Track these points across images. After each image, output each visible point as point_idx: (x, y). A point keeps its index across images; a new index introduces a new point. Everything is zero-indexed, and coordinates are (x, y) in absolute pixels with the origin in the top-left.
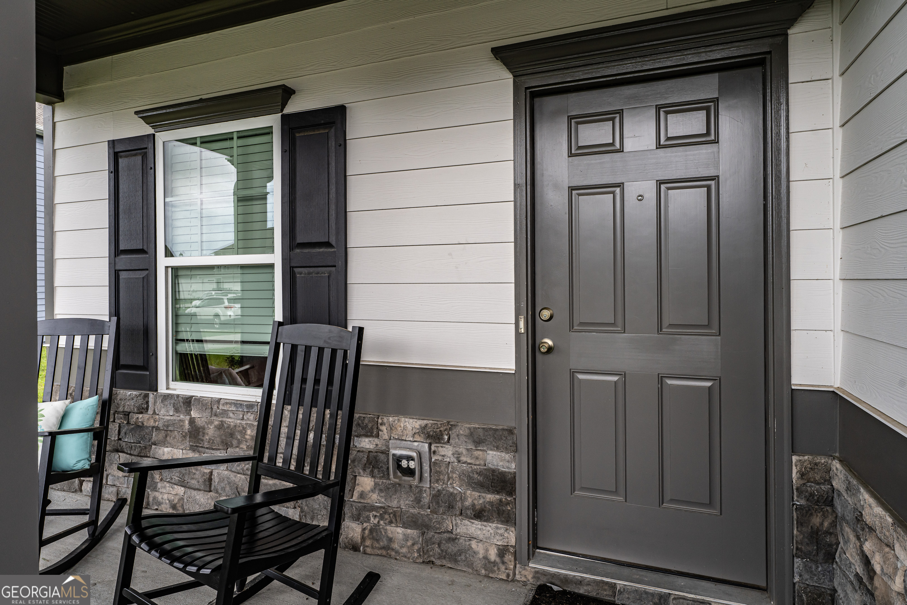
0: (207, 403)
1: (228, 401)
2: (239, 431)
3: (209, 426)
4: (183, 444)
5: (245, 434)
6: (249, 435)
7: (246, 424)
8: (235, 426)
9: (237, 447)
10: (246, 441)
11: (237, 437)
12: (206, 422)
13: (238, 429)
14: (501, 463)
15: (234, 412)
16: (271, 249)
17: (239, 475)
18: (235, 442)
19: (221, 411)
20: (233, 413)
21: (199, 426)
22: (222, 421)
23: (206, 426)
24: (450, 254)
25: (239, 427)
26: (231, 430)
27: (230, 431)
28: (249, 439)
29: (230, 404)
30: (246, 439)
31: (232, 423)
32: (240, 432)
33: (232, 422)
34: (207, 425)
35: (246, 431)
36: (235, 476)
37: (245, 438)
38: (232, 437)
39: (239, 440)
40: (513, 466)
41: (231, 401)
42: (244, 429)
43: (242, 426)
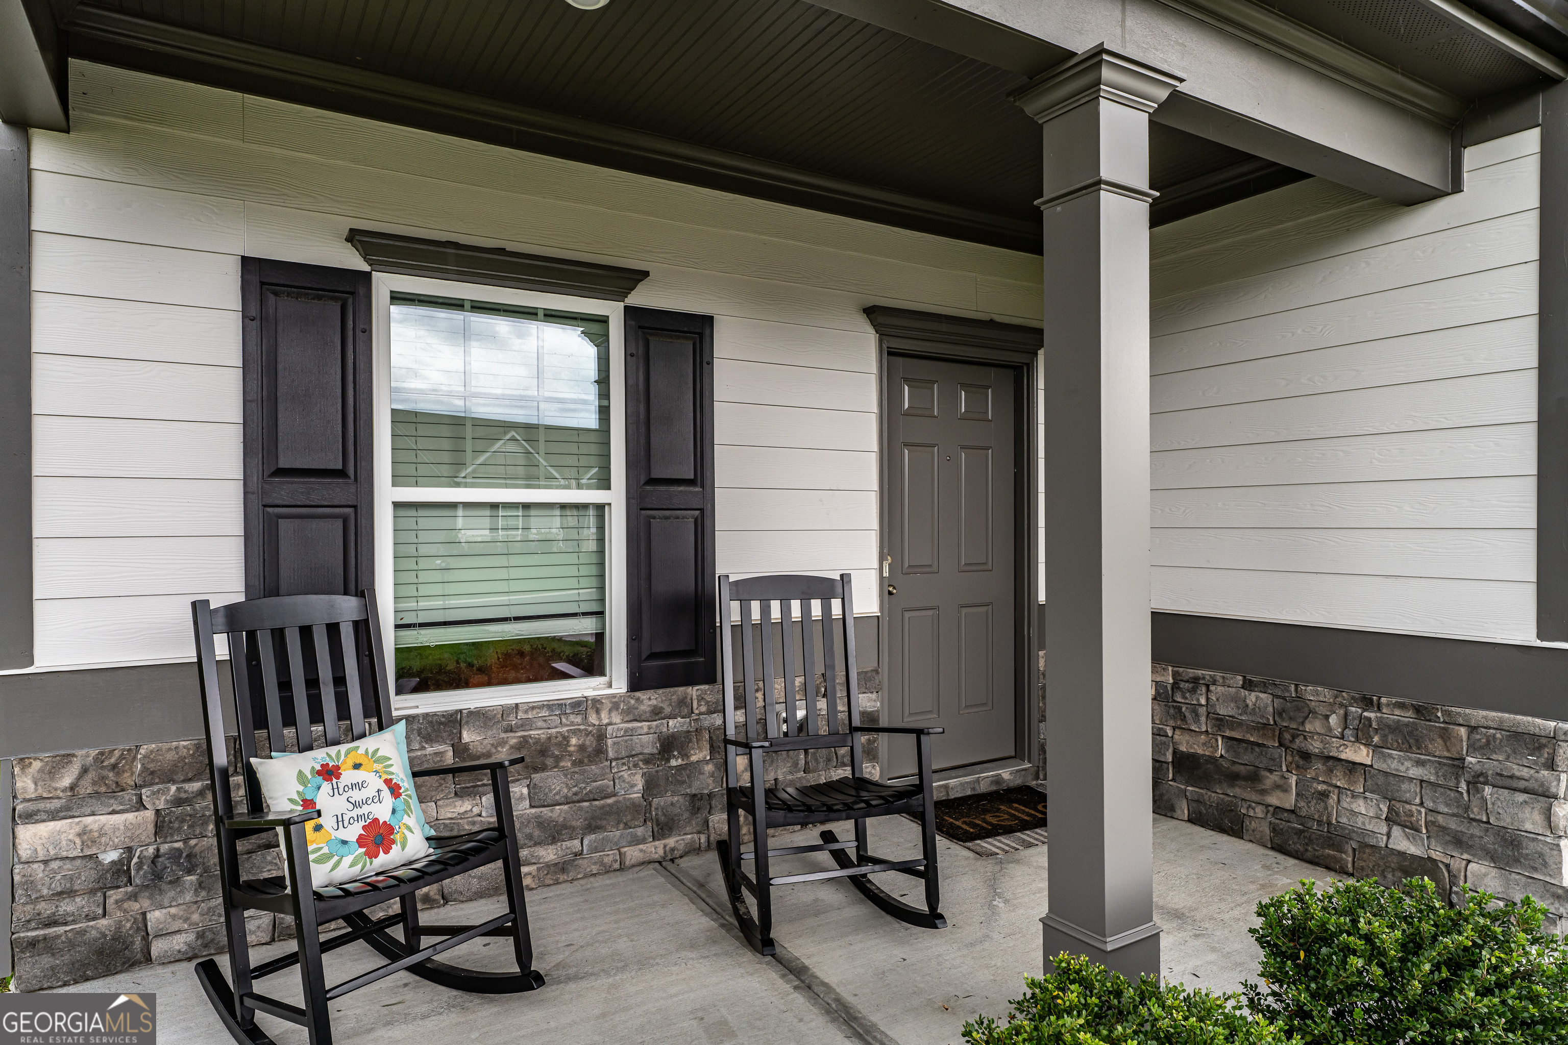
0: (495, 714)
1: (536, 704)
2: (556, 744)
3: (499, 749)
4: (442, 790)
5: (568, 745)
6: (575, 746)
7: (568, 731)
8: (549, 738)
9: (555, 767)
10: (570, 755)
11: (553, 754)
12: (492, 745)
13: (553, 741)
14: (869, 704)
15: (544, 718)
16: (605, 483)
17: (558, 807)
18: (550, 762)
19: (520, 722)
20: (545, 721)
21: (478, 753)
22: (523, 737)
23: (494, 750)
24: (821, 500)
25: (556, 737)
26: (542, 745)
27: (538, 748)
28: (574, 752)
29: (539, 708)
30: (569, 752)
31: (543, 736)
32: (559, 744)
33: (543, 734)
34: (496, 748)
35: (568, 742)
36: (552, 811)
37: (567, 751)
38: (543, 755)
39: (557, 756)
40: (879, 704)
41: (541, 703)
42: (566, 739)
43: (562, 735)
